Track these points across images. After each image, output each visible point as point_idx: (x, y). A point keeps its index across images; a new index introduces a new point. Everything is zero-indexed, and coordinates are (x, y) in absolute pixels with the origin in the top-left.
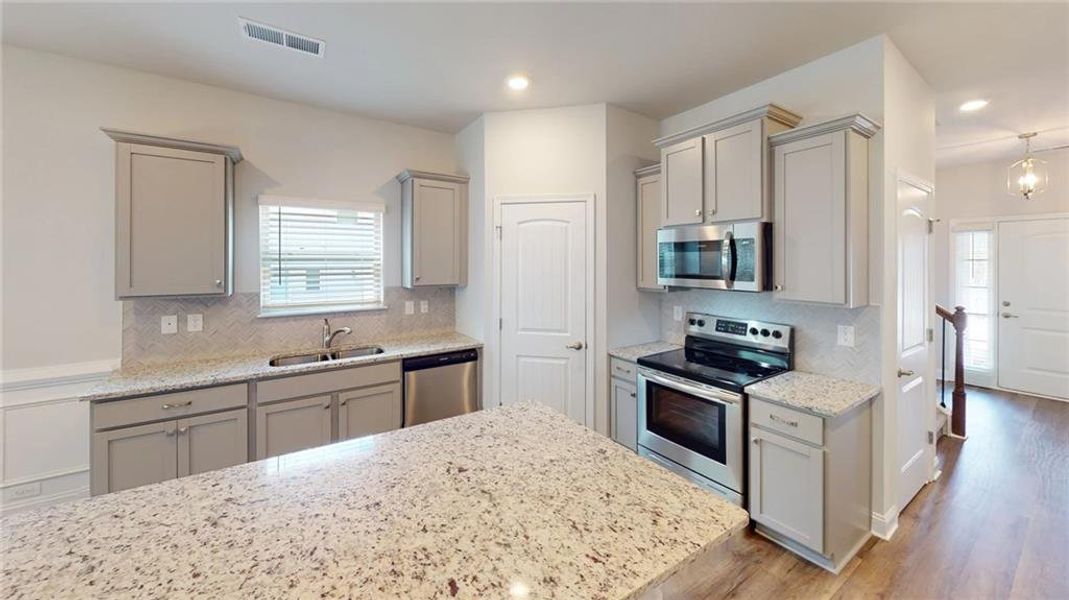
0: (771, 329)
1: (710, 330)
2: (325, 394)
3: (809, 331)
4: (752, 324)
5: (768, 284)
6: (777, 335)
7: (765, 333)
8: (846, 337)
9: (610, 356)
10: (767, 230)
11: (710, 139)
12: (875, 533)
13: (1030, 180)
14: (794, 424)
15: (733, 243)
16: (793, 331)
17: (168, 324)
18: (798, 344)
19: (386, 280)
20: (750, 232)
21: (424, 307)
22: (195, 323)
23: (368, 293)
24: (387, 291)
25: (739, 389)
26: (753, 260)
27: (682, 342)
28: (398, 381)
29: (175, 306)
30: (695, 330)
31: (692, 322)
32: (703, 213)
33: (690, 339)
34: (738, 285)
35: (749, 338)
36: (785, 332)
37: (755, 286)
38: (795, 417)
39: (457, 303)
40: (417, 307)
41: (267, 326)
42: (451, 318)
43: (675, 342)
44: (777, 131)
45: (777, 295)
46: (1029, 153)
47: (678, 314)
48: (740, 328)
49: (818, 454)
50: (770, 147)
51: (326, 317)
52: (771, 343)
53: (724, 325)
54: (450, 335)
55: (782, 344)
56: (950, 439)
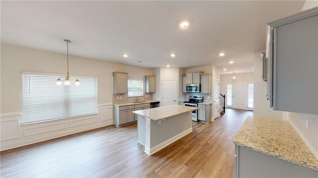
0: (200, 97)
1: (193, 98)
2: (142, 107)
3: (205, 97)
4: (198, 97)
5: (200, 91)
6: (201, 98)
7: (200, 98)
8: (209, 97)
9: (179, 102)
10: (200, 85)
11: (193, 74)
12: (211, 121)
13: (234, 78)
14: (203, 107)
15: (196, 86)
16: (203, 97)
17: (118, 98)
18: (204, 99)
19: (144, 91)
20: (198, 85)
21: (148, 96)
22: (121, 97)
23: (141, 94)
24: (144, 93)
25: (197, 104)
26: (198, 89)
27: (189, 100)
28: (149, 106)
29: (118, 95)
30: (191, 98)
31: (190, 97)
32: (192, 83)
33: (190, 99)
34: (197, 91)
35: (198, 98)
36: (202, 97)
37: (199, 91)
38: (203, 106)
39: (153, 95)
40: (147, 96)
41: (129, 98)
42: (152, 98)
43: (188, 100)
44: (201, 74)
45: (201, 93)
46: (234, 74)
47: (188, 96)
48: (197, 97)
49: (205, 109)
50: (200, 76)
51: (137, 97)
52: (201, 99)
53: (195, 97)
54: (152, 100)
55: (202, 99)
56: (223, 113)
